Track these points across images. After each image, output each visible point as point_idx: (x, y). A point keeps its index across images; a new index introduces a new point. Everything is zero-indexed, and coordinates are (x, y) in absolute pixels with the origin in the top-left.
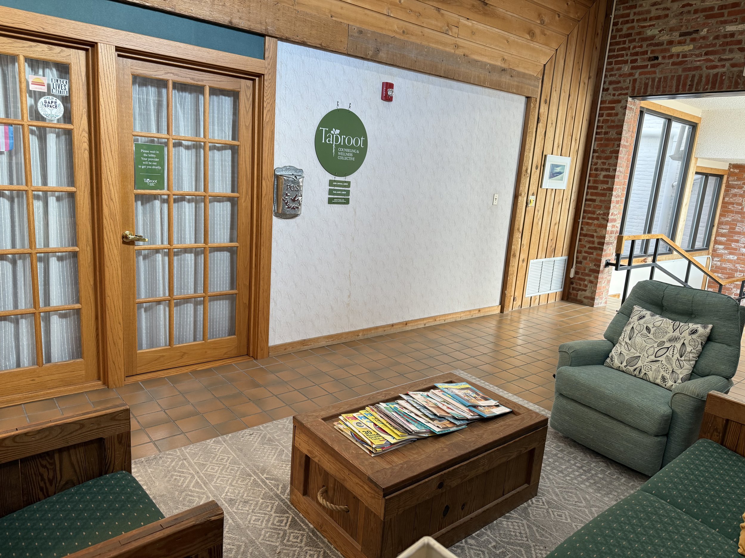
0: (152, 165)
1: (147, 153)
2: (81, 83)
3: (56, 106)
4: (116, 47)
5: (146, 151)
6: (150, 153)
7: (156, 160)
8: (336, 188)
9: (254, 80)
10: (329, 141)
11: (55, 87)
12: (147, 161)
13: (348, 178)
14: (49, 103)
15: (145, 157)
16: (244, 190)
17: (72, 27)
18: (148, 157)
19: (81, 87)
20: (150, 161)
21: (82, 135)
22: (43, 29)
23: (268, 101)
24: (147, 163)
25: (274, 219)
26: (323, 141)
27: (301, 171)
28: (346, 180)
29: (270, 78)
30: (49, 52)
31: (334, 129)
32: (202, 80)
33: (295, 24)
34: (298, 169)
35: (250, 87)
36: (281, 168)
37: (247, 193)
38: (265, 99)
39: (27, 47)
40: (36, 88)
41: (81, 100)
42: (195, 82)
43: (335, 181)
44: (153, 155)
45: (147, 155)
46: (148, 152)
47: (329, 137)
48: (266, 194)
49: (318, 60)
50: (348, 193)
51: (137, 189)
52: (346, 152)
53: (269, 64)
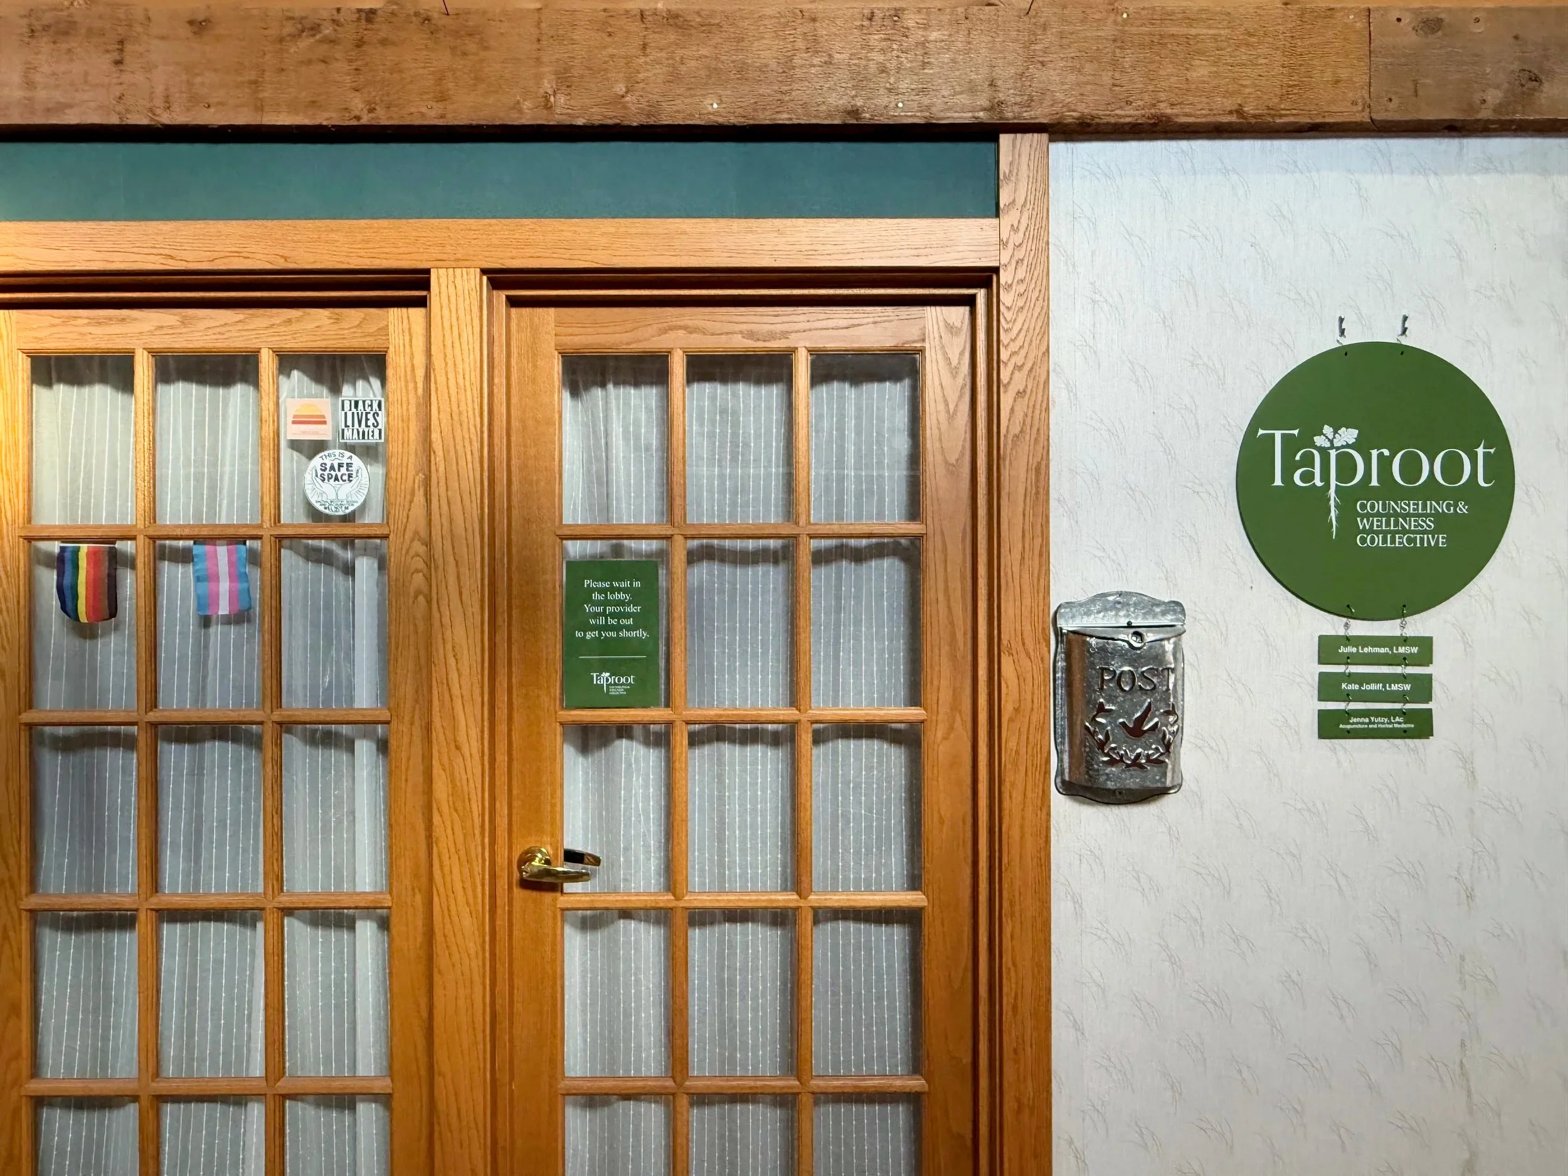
0: (618, 628)
1: (602, 591)
2: (413, 401)
3: (350, 476)
4: (484, 271)
5: (600, 585)
6: (613, 590)
7: (632, 609)
8: (1353, 669)
9: (970, 301)
10: (1308, 477)
11: (349, 423)
12: (604, 614)
13: (1417, 625)
14: (332, 468)
15: (598, 603)
16: (945, 695)
17: (359, 237)
18: (606, 603)
19: (413, 410)
20: (613, 615)
21: (412, 553)
22: (286, 259)
23: (1018, 360)
24: (601, 621)
25: (1061, 805)
26: (1278, 482)
27: (1176, 607)
28: (1409, 632)
29: (1021, 274)
30: (335, 327)
31: (1328, 430)
32: (785, 335)
33: (1115, 64)
34: (1158, 603)
35: (960, 329)
36: (1081, 605)
37: (955, 707)
38: (1004, 356)
39: (279, 325)
40: (304, 433)
41: (413, 447)
42: (760, 344)
43: (1348, 640)
44: (621, 596)
45: (601, 597)
46: (607, 585)
47: (1308, 460)
48: (1017, 710)
49: (1234, 177)
50: (1423, 688)
51: (569, 708)
52: (1396, 515)
53: (1014, 229)
